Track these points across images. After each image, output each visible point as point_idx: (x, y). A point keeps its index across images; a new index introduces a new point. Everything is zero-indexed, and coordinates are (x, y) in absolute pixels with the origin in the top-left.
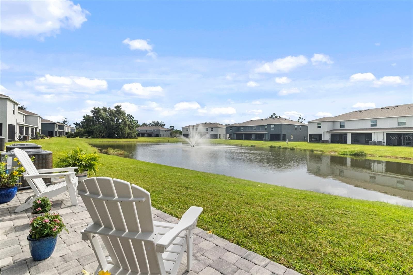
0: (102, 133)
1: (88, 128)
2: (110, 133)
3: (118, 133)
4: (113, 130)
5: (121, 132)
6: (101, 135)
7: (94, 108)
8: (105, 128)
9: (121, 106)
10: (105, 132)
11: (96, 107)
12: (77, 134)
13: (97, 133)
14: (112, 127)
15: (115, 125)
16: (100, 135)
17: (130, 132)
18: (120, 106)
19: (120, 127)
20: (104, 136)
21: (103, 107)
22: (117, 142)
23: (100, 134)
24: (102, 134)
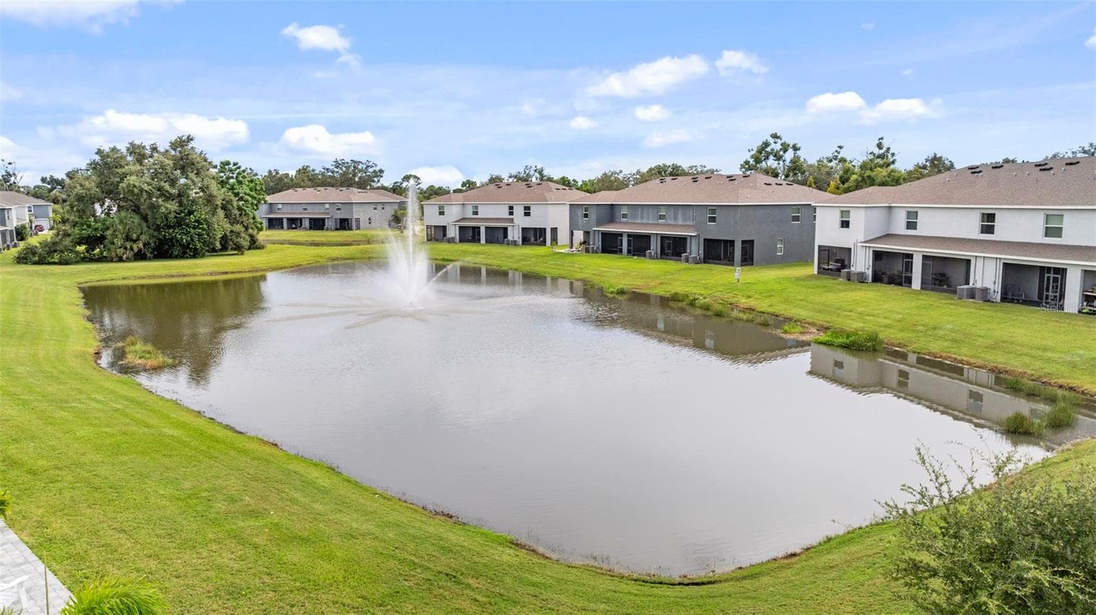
0: (135, 241)
1: (85, 227)
2: (159, 239)
3: (189, 239)
4: (171, 231)
5: (199, 235)
6: (132, 249)
7: (99, 152)
8: (142, 221)
9: (192, 139)
10: (144, 238)
11: (106, 148)
12: (50, 248)
13: (115, 240)
14: (167, 219)
15: (175, 212)
16: (126, 248)
17: (231, 231)
18: (190, 139)
19: (192, 216)
20: (140, 250)
21: (131, 144)
22: (184, 276)
23: (128, 245)
24: (135, 246)
